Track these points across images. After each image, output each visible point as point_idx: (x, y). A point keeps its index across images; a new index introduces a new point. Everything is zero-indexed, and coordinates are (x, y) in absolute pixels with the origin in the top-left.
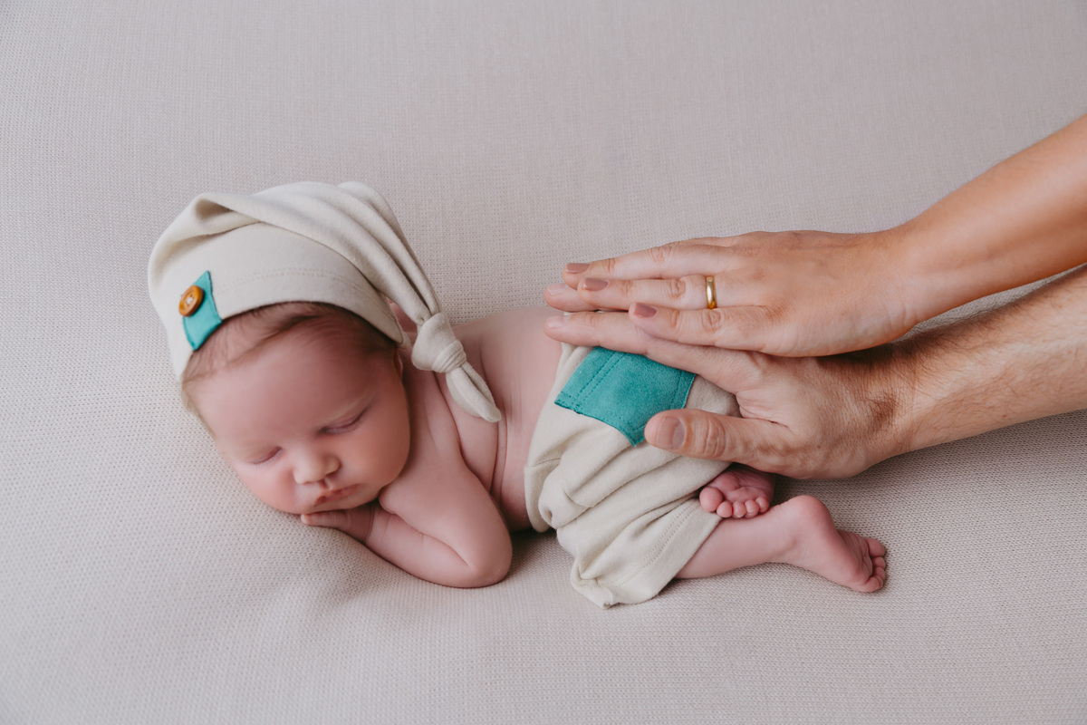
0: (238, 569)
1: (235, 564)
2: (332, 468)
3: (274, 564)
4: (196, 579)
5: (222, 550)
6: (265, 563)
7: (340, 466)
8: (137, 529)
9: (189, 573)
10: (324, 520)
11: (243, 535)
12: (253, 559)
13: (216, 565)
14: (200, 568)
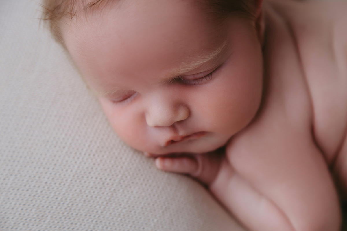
0: (99, 212)
1: (98, 207)
2: (181, 115)
3: (133, 212)
4: (61, 215)
5: (87, 192)
6: (124, 211)
7: (190, 113)
8: (12, 156)
9: (55, 207)
10: (177, 165)
11: (108, 180)
12: (114, 205)
13: (80, 205)
14: (65, 205)
